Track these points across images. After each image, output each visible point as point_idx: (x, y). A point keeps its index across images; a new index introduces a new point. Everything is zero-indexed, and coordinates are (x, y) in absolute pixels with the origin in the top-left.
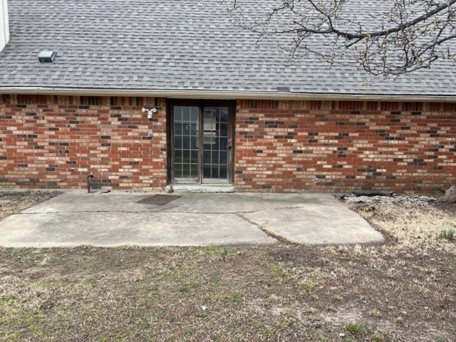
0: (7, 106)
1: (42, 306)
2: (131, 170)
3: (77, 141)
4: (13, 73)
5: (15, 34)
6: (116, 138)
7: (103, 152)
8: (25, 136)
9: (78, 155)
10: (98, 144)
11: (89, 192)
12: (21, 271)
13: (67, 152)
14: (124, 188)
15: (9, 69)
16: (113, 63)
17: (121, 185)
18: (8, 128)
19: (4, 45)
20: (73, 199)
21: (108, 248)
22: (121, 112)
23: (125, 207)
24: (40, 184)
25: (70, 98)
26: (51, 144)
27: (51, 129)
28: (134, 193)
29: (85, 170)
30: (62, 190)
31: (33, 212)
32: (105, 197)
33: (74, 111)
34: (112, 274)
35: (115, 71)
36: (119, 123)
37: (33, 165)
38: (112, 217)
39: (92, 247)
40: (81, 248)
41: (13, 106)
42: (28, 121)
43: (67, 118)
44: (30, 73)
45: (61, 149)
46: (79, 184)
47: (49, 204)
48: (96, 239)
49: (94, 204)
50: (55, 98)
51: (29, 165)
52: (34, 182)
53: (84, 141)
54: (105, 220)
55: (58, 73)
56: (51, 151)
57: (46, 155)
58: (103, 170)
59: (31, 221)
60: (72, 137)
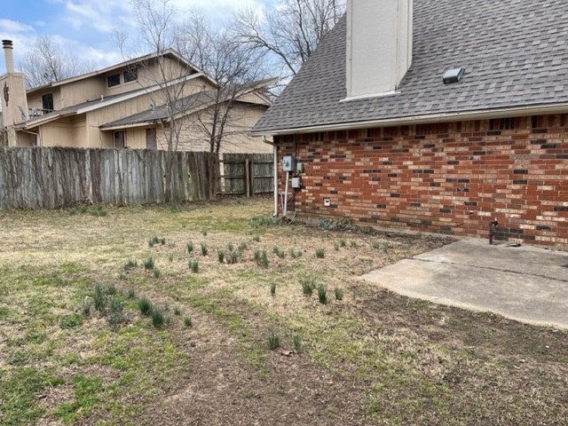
0: (405, 139)
1: (445, 377)
2: (556, 219)
3: (480, 177)
4: (413, 101)
5: (417, 56)
6: (536, 172)
7: (514, 192)
8: (420, 171)
9: (480, 195)
10: (509, 181)
11: (491, 243)
12: (418, 326)
13: (466, 190)
14: (542, 243)
15: (410, 97)
16: (540, 70)
17: (538, 238)
18: (404, 163)
19: (406, 71)
20: (470, 250)
21: (525, 325)
22: (547, 136)
23: (545, 270)
24: (432, 227)
25: (476, 123)
26: (448, 180)
27: (450, 163)
28: (557, 252)
29: (488, 214)
30: (457, 237)
31: (426, 259)
32: (513, 252)
33: (480, 139)
34: (535, 362)
35: (542, 80)
36: (543, 152)
37: (427, 205)
38: (528, 282)
39: (503, 318)
40: (487, 315)
41: (411, 138)
42: (425, 155)
43: (470, 149)
44: (432, 98)
45: (459, 186)
46: (478, 231)
47: (442, 252)
48: (506, 307)
49: (498, 260)
50: (458, 125)
51: (422, 205)
52: (426, 224)
53: (489, 176)
54: (517, 284)
55: (465, 94)
56: (447, 189)
57: (441, 193)
58: (512, 216)
59: (424, 269)
60: (474, 172)
